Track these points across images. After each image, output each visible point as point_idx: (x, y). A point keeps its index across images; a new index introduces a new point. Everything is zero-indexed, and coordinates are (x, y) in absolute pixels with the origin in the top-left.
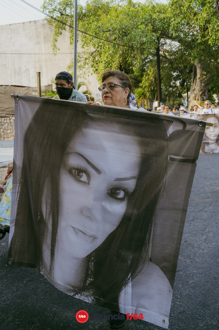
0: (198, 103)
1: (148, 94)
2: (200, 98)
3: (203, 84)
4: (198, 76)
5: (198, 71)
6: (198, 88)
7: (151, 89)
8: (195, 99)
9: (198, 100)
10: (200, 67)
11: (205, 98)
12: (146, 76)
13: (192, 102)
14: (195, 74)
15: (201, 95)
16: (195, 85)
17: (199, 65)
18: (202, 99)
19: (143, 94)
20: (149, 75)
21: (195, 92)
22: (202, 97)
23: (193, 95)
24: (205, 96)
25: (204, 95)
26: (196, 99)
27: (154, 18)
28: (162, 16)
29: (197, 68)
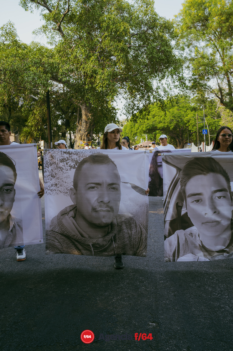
0: (84, 142)
1: (35, 133)
2: (86, 138)
3: (88, 125)
4: (84, 117)
5: (83, 112)
6: (83, 128)
7: (38, 128)
8: (81, 139)
9: (84, 140)
10: (85, 109)
11: (90, 138)
12: (32, 115)
13: (79, 142)
14: (81, 115)
15: (87, 135)
16: (81, 126)
17: (84, 107)
18: (88, 139)
19: (29, 133)
20: (35, 114)
21: (81, 132)
22: (88, 137)
23: (79, 135)
24: (91, 136)
25: (89, 136)
26: (83, 138)
27: (43, 62)
28: (51, 61)
29: (82, 109)
